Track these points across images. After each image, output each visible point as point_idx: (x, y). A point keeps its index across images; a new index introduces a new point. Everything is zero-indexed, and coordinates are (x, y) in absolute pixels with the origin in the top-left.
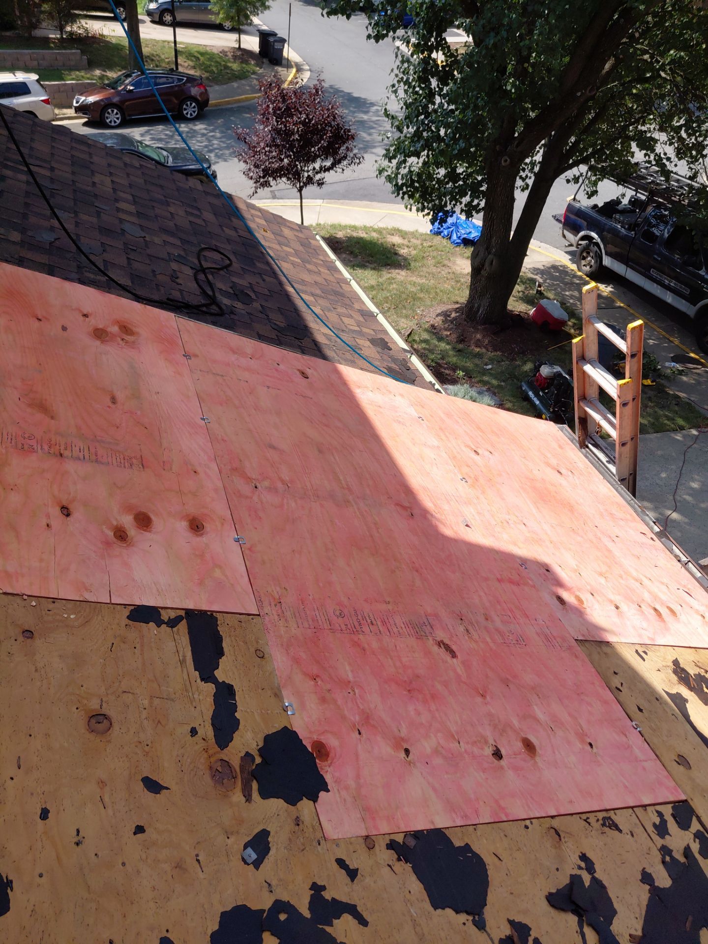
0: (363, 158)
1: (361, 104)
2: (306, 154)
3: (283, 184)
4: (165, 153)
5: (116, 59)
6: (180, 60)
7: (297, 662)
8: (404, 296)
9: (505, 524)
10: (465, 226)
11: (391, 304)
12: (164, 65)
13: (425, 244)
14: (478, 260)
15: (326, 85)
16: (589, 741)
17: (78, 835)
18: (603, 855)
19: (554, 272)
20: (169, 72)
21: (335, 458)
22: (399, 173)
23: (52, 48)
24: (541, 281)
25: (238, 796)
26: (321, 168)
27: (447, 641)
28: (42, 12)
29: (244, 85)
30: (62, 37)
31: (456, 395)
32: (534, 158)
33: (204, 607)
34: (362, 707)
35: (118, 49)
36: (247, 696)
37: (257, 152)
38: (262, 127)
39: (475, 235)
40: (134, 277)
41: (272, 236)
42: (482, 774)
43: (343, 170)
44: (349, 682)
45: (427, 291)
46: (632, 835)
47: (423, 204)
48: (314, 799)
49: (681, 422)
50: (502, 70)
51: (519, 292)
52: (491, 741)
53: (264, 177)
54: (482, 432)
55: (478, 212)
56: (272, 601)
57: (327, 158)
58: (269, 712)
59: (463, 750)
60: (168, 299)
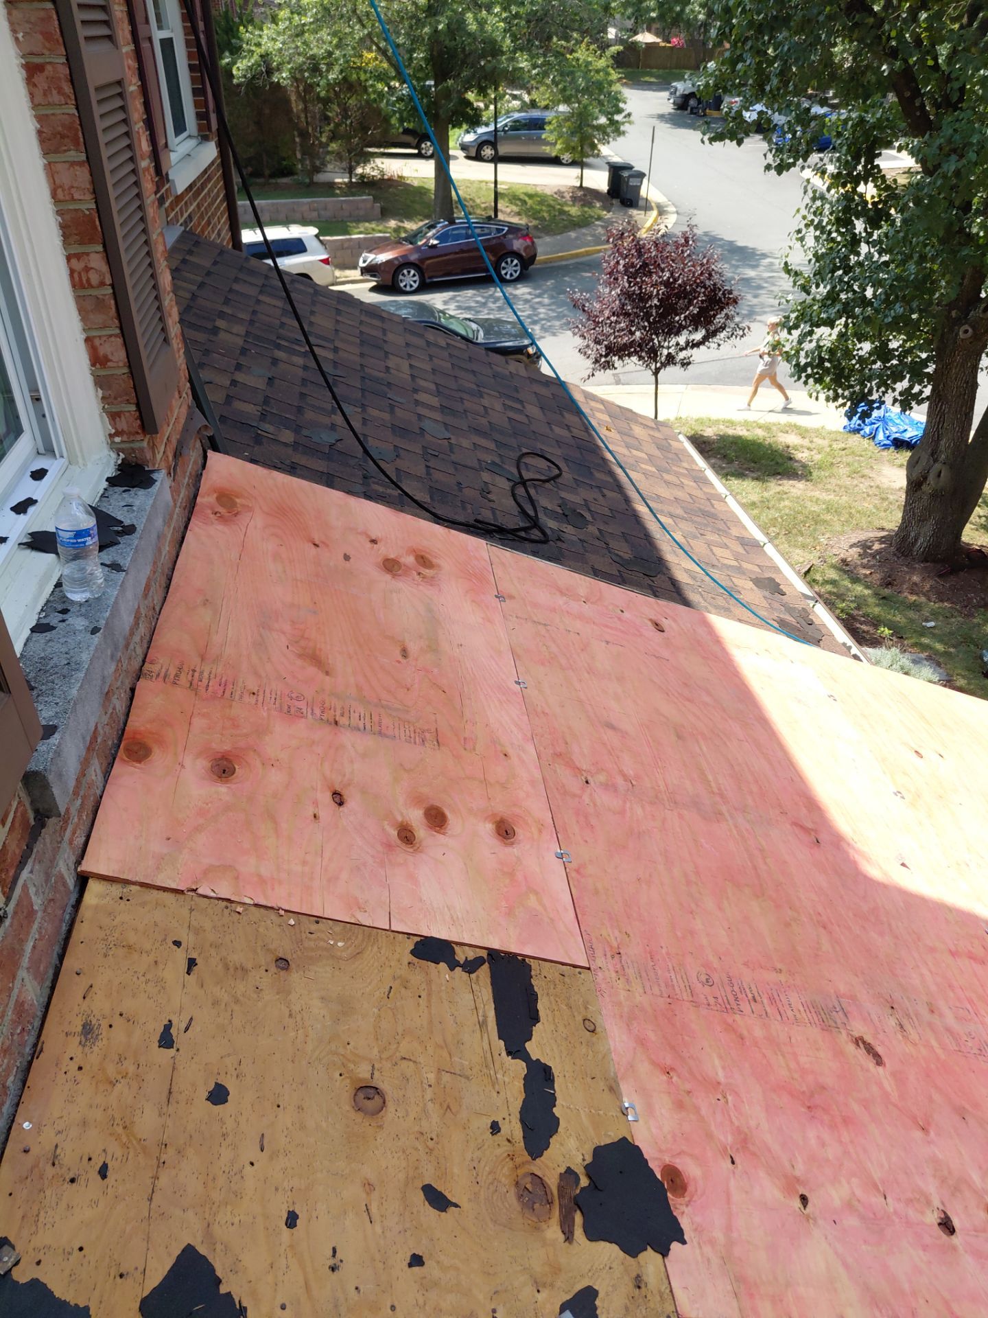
0: (749, 328)
1: (746, 255)
2: (668, 325)
3: (632, 365)
4: (474, 326)
5: (417, 207)
6: (501, 205)
7: (643, 1044)
8: (799, 517)
9: (963, 867)
10: (898, 421)
11: (780, 528)
12: (479, 211)
13: (835, 446)
14: (918, 469)
15: (698, 232)
17: (334, 1256)
20: (486, 221)
21: (701, 749)
22: (802, 349)
23: (337, 196)
25: (554, 1232)
26: (687, 343)
27: (868, 1039)
28: (328, 153)
29: (585, 235)
30: (351, 182)
31: (879, 664)
33: (514, 949)
34: (736, 1123)
35: (421, 193)
36: (570, 1085)
37: (598, 322)
38: (607, 290)
39: (914, 433)
40: (433, 491)
41: (618, 436)
42: (921, 1253)
43: (719, 345)
44: (719, 1083)
45: (836, 512)
48: (664, 1252)
51: (980, 517)
52: (936, 1203)
53: (606, 356)
54: (928, 723)
55: (919, 403)
56: (607, 949)
57: (697, 330)
58: (601, 1112)
59: (892, 1209)
60: (476, 521)
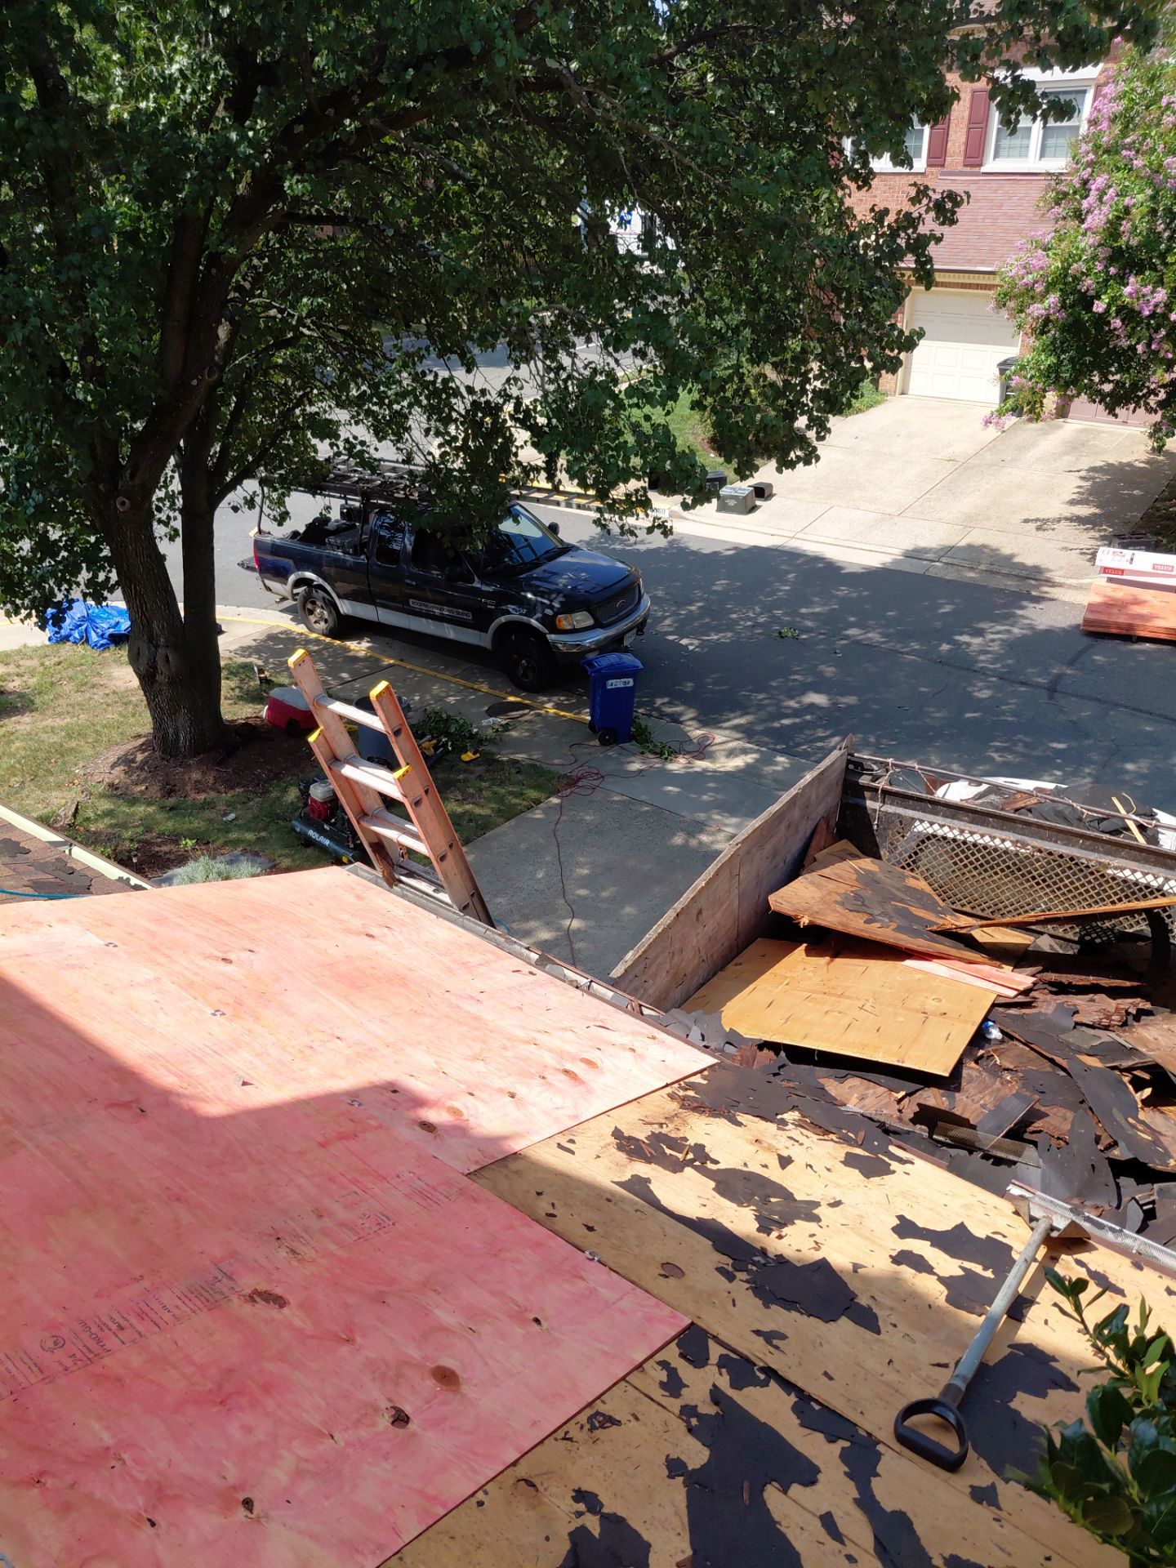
8: (41, 755)
9: (308, 1052)
10: (106, 617)
11: (23, 776)
13: (47, 663)
14: (144, 660)
16: (532, 1316)
18: (605, 1475)
19: (276, 645)
24: (260, 663)
27: (263, 1287)
31: (192, 880)
32: (170, 489)
34: (143, 1478)
39: (125, 625)
42: (385, 1465)
44: (108, 1449)
45: (79, 734)
46: (637, 1419)
47: (13, 603)
49: (533, 794)
50: (62, 372)
51: (233, 689)
52: (384, 1404)
54: (228, 924)
55: (111, 590)
59: (342, 1444)
